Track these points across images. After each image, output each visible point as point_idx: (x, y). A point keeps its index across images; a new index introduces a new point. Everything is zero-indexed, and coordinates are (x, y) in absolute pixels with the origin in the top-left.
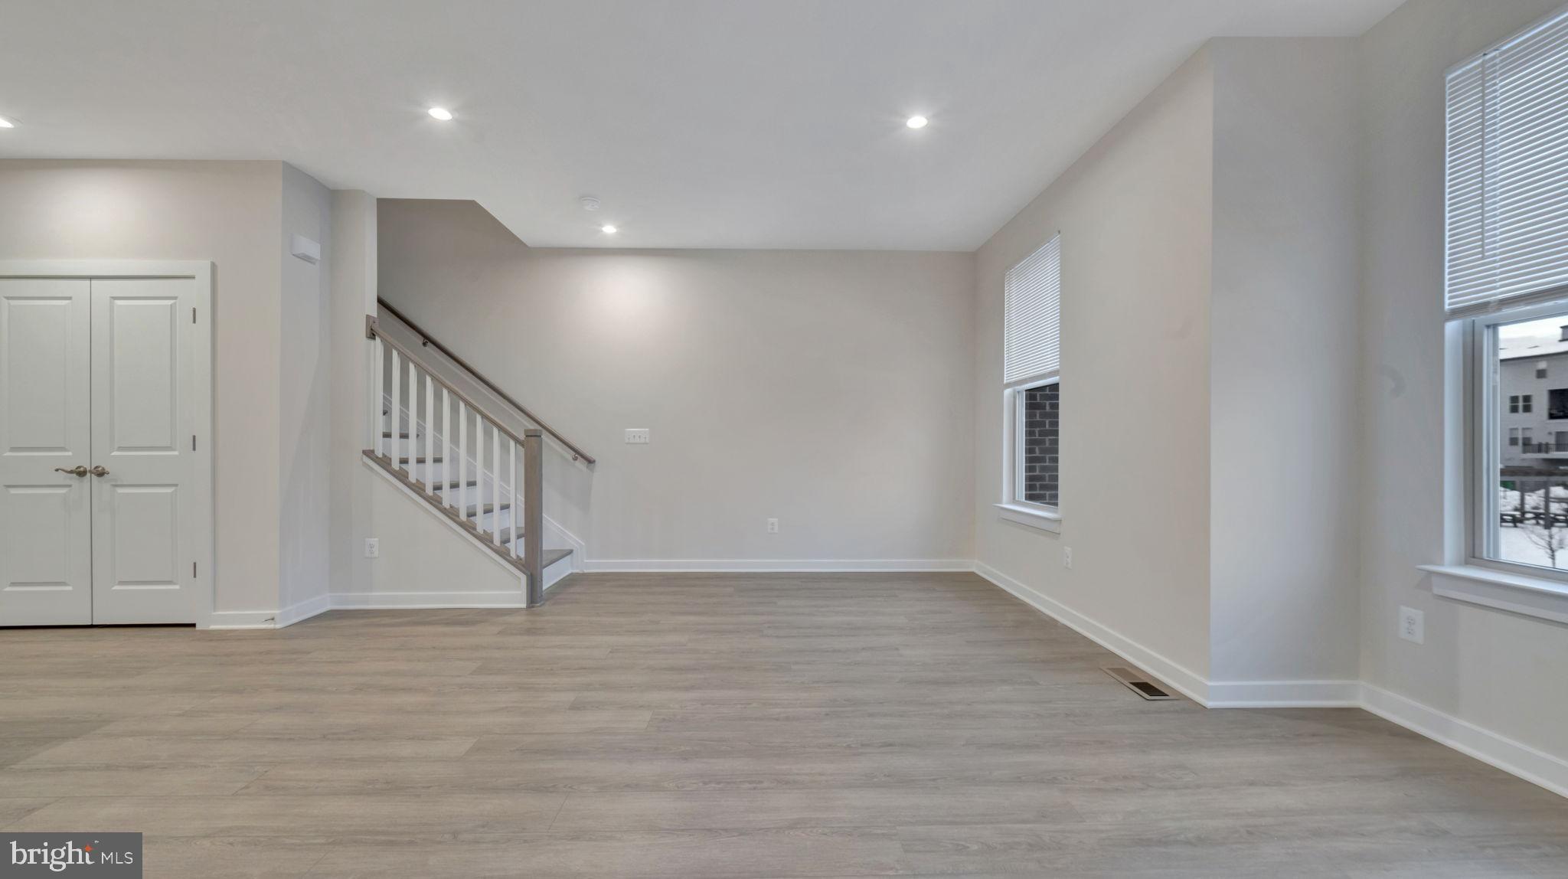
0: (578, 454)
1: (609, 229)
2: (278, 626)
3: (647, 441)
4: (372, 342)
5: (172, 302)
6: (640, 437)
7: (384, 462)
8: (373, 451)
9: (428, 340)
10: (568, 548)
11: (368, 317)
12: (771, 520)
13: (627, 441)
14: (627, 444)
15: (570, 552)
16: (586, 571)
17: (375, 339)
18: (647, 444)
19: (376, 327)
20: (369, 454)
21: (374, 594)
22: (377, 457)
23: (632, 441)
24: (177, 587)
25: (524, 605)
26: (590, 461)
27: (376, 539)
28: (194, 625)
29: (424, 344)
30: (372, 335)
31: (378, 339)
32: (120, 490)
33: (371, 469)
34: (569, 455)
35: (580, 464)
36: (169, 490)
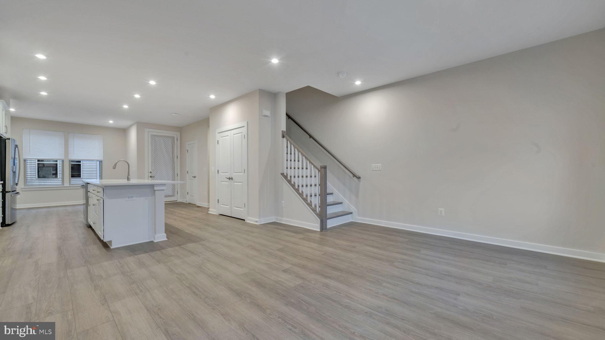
0: (354, 175)
1: (358, 83)
2: (258, 224)
3: (381, 169)
4: (283, 139)
5: (241, 134)
6: (377, 167)
7: (286, 177)
8: (284, 173)
9: (311, 136)
10: (351, 211)
11: (282, 131)
12: (440, 209)
13: (372, 169)
14: (372, 170)
15: (351, 213)
16: (357, 221)
17: (284, 138)
18: (380, 170)
19: (285, 135)
20: (282, 174)
21: (284, 219)
22: (284, 175)
23: (374, 169)
24: (242, 209)
25: (319, 230)
26: (359, 178)
27: (284, 202)
28: (244, 220)
29: (310, 138)
30: (283, 137)
31: (285, 138)
32: (235, 183)
33: (283, 179)
34: (352, 175)
35: (355, 178)
36: (241, 184)
